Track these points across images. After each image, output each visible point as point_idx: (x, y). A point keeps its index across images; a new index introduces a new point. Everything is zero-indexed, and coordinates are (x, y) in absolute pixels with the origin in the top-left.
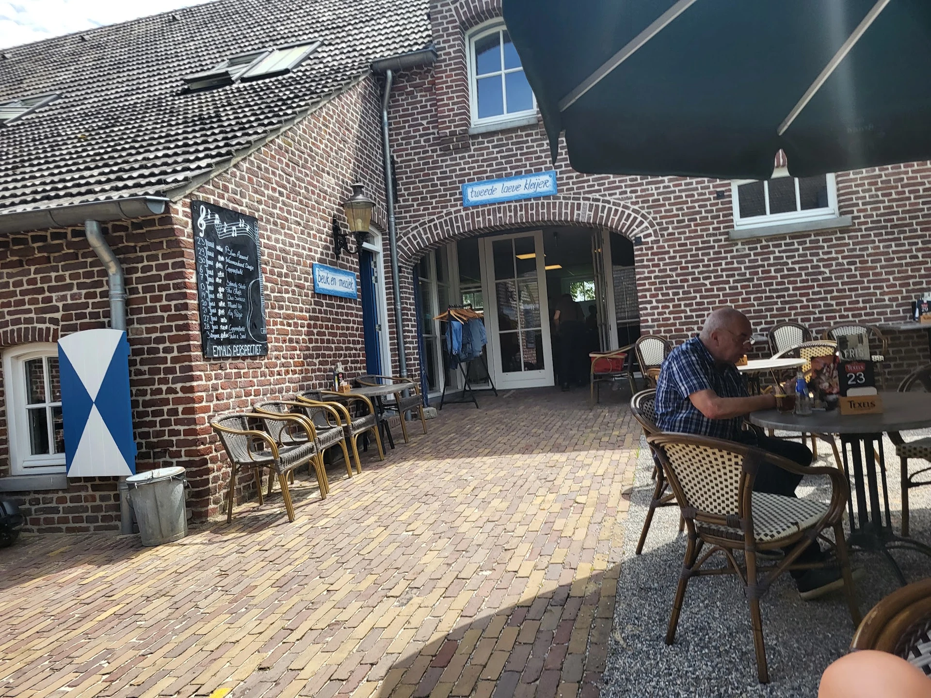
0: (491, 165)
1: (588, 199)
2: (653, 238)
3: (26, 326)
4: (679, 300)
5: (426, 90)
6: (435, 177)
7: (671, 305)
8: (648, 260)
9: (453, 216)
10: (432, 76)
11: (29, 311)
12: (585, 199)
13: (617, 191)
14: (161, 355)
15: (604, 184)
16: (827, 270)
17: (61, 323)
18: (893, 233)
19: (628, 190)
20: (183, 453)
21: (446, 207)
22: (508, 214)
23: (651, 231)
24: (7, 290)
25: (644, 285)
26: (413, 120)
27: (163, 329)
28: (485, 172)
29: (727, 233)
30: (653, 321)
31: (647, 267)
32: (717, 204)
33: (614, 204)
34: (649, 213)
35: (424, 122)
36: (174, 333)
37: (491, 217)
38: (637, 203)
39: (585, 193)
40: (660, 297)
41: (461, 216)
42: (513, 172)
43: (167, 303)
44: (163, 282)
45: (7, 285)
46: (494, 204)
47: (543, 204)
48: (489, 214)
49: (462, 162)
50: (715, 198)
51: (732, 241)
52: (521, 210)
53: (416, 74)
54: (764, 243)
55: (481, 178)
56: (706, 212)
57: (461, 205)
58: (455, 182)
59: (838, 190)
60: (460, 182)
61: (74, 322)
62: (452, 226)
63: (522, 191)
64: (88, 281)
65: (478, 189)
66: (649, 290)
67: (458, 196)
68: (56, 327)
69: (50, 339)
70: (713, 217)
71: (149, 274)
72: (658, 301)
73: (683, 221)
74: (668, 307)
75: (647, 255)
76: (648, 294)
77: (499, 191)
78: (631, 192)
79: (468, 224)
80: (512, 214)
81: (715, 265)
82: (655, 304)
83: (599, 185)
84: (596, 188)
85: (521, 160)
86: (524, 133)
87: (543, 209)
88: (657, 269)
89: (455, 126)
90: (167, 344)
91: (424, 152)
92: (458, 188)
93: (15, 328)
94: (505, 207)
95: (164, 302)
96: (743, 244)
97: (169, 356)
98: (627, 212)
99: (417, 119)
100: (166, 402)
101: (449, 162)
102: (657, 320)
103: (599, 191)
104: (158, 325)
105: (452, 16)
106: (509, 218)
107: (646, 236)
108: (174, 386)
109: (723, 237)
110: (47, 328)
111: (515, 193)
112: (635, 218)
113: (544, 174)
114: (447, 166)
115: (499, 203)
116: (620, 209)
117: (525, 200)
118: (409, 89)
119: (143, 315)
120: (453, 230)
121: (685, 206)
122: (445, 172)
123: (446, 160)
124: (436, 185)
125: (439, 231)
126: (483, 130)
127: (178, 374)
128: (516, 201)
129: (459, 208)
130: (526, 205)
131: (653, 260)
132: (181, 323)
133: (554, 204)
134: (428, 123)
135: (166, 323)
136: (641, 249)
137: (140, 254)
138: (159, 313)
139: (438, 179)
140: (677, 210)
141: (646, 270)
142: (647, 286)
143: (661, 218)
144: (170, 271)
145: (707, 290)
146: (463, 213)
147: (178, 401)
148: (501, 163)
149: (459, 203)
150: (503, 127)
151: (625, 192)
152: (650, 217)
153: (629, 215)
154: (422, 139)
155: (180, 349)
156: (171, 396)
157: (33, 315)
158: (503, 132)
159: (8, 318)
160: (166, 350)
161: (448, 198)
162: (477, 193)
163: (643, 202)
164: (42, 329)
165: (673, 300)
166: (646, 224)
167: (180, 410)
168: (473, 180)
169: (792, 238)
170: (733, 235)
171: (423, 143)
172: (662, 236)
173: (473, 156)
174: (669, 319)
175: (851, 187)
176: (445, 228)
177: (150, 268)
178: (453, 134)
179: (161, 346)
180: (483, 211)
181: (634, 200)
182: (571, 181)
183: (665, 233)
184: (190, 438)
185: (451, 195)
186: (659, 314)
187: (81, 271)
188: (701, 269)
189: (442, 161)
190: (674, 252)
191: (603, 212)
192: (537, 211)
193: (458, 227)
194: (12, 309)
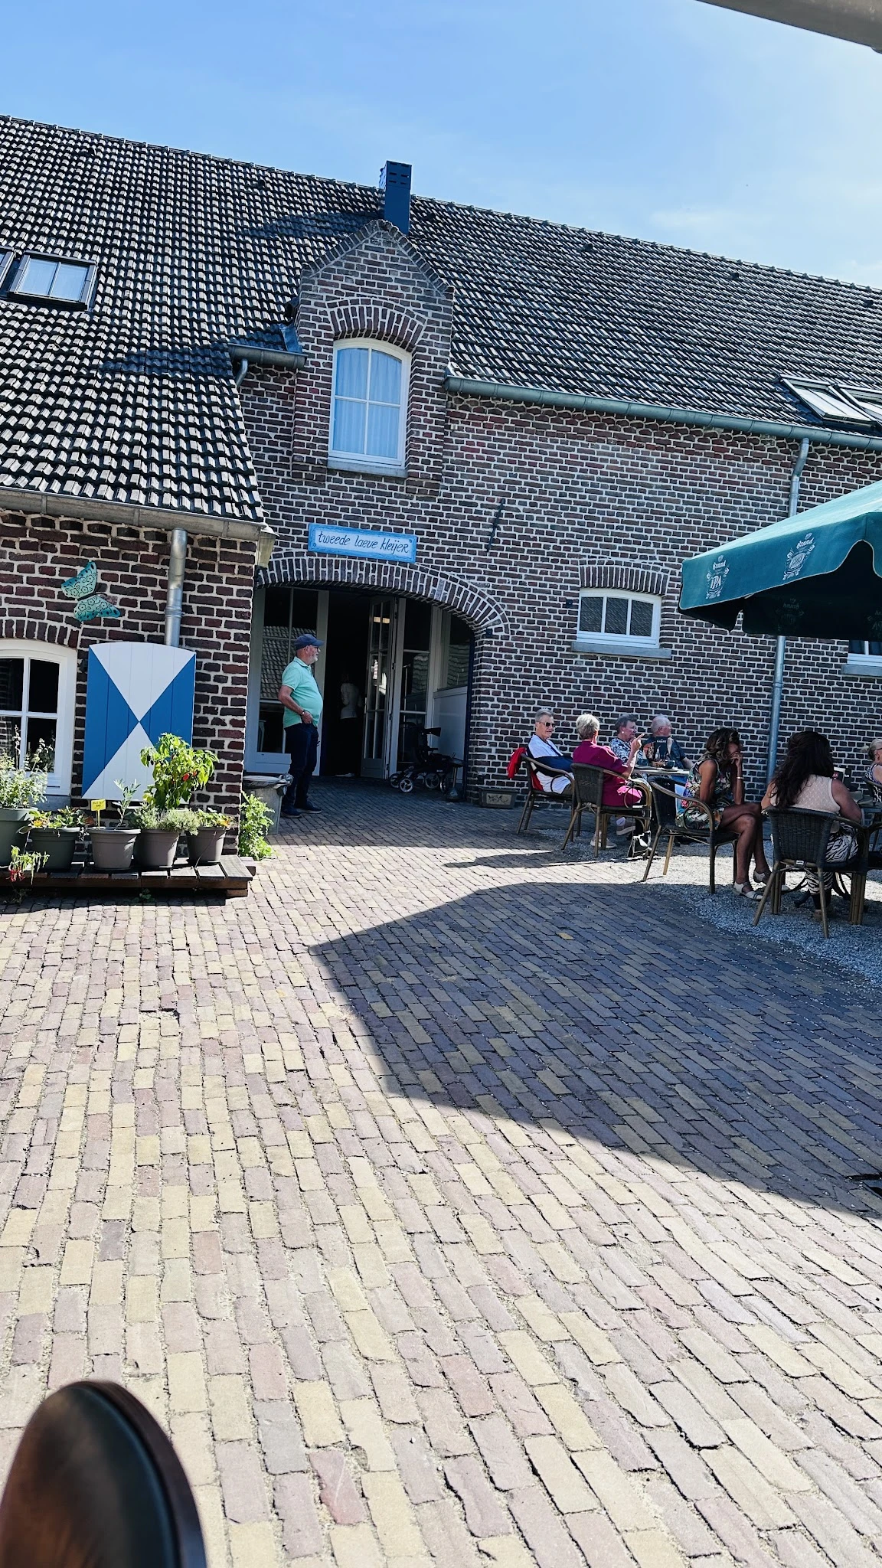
0: (347, 510)
1: (446, 577)
2: (503, 633)
3: (31, 620)
4: (519, 702)
5: (280, 396)
6: (278, 505)
7: (511, 705)
8: (496, 656)
9: (294, 558)
10: (292, 383)
11: (39, 604)
12: (443, 575)
13: (476, 576)
14: (212, 683)
15: (464, 564)
16: (645, 697)
17: (83, 626)
18: (698, 673)
19: (487, 577)
20: (224, 788)
21: (287, 545)
22: (359, 572)
23: (502, 625)
24: (8, 573)
25: (489, 680)
26: (258, 427)
27: (217, 656)
28: (339, 516)
29: (569, 643)
30: (492, 719)
31: (494, 662)
32: (565, 612)
33: (471, 589)
34: (503, 606)
35: (272, 435)
36: (231, 662)
37: (339, 571)
38: (493, 593)
39: (443, 569)
40: (502, 696)
41: (304, 561)
42: (371, 525)
43: (226, 630)
44: (224, 607)
45: (10, 567)
46: (344, 557)
47: (398, 569)
48: (337, 567)
49: (311, 497)
50: (564, 606)
51: (573, 652)
52: (373, 571)
53: (272, 373)
54: (599, 660)
55: (331, 520)
56: (555, 617)
57: (306, 547)
58: (300, 518)
59: (662, 623)
60: (307, 520)
61: (102, 628)
62: (291, 569)
63: (377, 551)
64: (127, 586)
65: (327, 533)
66: (493, 687)
67: (302, 536)
68: (75, 629)
69: (66, 642)
70: (560, 625)
71: (207, 595)
72: (499, 700)
73: (533, 622)
74: (508, 708)
75: (495, 650)
76: (491, 690)
77: (353, 543)
78: (489, 580)
79: (311, 572)
80: (363, 573)
81: (555, 673)
82: (496, 702)
83: (458, 564)
84: (456, 566)
85: (380, 514)
86: (388, 484)
87: (397, 575)
88: (503, 666)
89: (314, 453)
90: (221, 673)
91: (267, 471)
92: (304, 526)
93: (14, 619)
94: (355, 563)
95: (222, 629)
96: (582, 657)
97: (221, 686)
98: (482, 600)
99: (263, 428)
100: (212, 733)
101: (296, 493)
102: (496, 719)
103: (458, 570)
104: (212, 651)
105: (326, 320)
106: (358, 577)
107: (497, 630)
108: (222, 717)
109: (565, 647)
110: (62, 627)
111: (370, 550)
112: (489, 609)
113: (404, 537)
114: (293, 496)
115: (350, 557)
116: (477, 595)
117: (380, 561)
118: (260, 389)
119: (195, 637)
120: (292, 576)
121: (537, 607)
122: (291, 503)
123: (293, 489)
124: (277, 516)
125: (275, 572)
126: (345, 468)
127: (229, 706)
128: (369, 559)
129: (302, 550)
130: (380, 566)
131: (501, 656)
132: (240, 653)
133: (410, 573)
134: (276, 437)
135: (221, 651)
136: (491, 643)
137: (199, 572)
138: (214, 639)
139: (281, 509)
140: (530, 609)
141: (493, 665)
142: (491, 683)
143: (514, 614)
144: (234, 597)
145: (545, 697)
146: (307, 558)
147: (225, 733)
148: (358, 512)
149: (302, 544)
150: (368, 471)
151: (484, 579)
152: (504, 611)
153: (484, 604)
154: (267, 455)
155: (235, 681)
156: (218, 728)
157: (43, 609)
158: (365, 476)
159: (5, 605)
160: (217, 679)
161: (290, 534)
162: (326, 538)
163: (499, 593)
164: (55, 628)
165: (513, 701)
166: (499, 617)
167: (226, 744)
168: (323, 521)
169: (623, 660)
170: (576, 647)
171: (266, 460)
172: (513, 632)
173: (326, 493)
174: (507, 720)
175: (673, 622)
176: (283, 571)
177: (210, 589)
178: (310, 461)
179: (213, 674)
180: (330, 562)
181: (491, 589)
182: (431, 552)
183: (516, 631)
184: (235, 773)
185: (294, 532)
186: (499, 713)
187: (119, 573)
188: (542, 675)
189: (289, 489)
190: (521, 652)
191: (459, 594)
192: (391, 576)
193: (298, 573)
194: (13, 596)
